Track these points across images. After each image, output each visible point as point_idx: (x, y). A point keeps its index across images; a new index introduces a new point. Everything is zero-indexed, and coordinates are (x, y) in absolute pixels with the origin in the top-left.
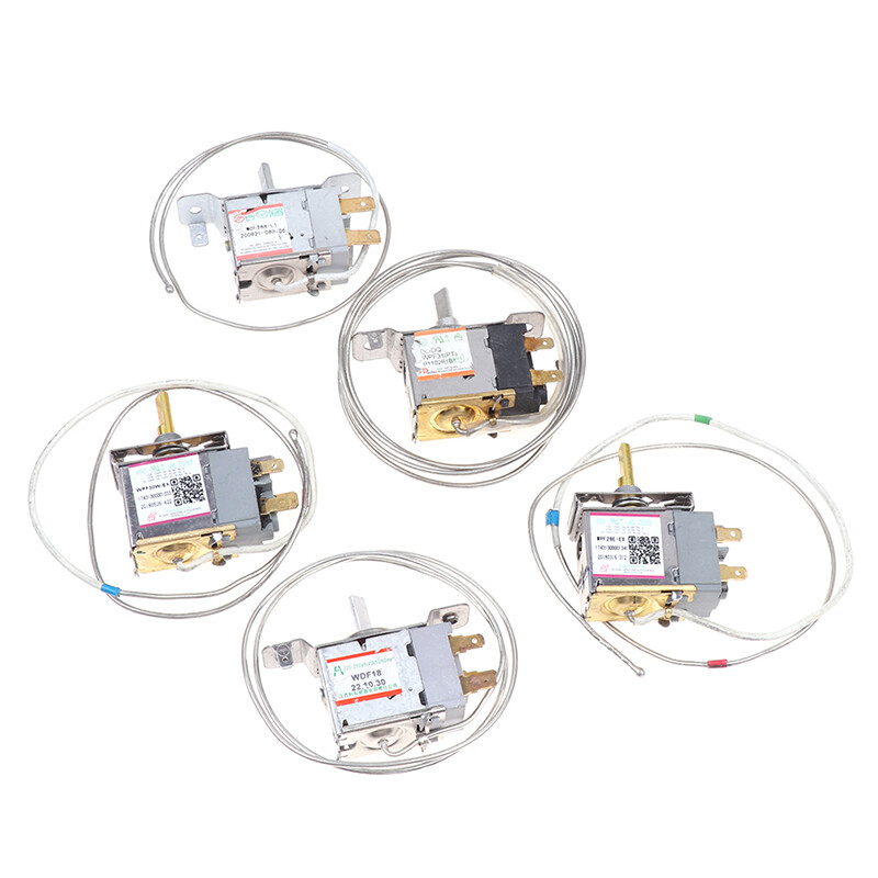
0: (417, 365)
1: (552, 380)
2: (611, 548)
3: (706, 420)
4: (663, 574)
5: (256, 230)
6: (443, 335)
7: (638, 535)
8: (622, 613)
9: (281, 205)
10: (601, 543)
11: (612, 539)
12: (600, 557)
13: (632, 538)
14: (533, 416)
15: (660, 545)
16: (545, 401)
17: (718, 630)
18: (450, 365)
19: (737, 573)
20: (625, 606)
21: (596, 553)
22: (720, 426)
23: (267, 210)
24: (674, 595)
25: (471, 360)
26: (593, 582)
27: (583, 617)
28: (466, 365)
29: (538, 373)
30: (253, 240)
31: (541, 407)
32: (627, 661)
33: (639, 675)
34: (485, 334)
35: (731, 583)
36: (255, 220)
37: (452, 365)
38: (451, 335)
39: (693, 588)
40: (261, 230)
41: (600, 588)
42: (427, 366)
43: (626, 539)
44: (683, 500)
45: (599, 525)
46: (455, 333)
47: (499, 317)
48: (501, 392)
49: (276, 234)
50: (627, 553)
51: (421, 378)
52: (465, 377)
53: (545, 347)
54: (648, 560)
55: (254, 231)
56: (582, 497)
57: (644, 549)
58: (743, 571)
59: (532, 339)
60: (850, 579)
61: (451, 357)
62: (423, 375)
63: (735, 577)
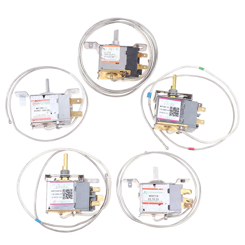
0: (102, 57)
1: (144, 68)
2: (164, 110)
3: (202, 69)
4: (179, 120)
6: (112, 48)
7: (173, 107)
8: (165, 129)
10: (161, 108)
11: (165, 107)
12: (160, 112)
13: (171, 107)
14: (136, 78)
15: (179, 111)
16: (141, 74)
17: (193, 139)
18: (112, 58)
20: (166, 128)
21: (159, 111)
22: (206, 71)
24: (181, 127)
25: (119, 58)
26: (157, 120)
27: (153, 129)
28: (117, 59)
29: (140, 65)
31: (139, 75)
32: (164, 144)
33: (167, 149)
34: (126, 49)
35: (200, 125)
37: (113, 58)
38: (115, 48)
39: (187, 126)
41: (158, 122)
42: (105, 58)
43: (169, 108)
44: (189, 97)
45: (162, 102)
46: (116, 48)
47: (132, 44)
48: (126, 71)
50: (169, 112)
51: (102, 61)
52: (116, 63)
53: (144, 57)
54: (175, 115)
56: (158, 92)
57: (174, 111)
59: (141, 53)
61: (113, 56)
62: (103, 60)
63: (201, 123)
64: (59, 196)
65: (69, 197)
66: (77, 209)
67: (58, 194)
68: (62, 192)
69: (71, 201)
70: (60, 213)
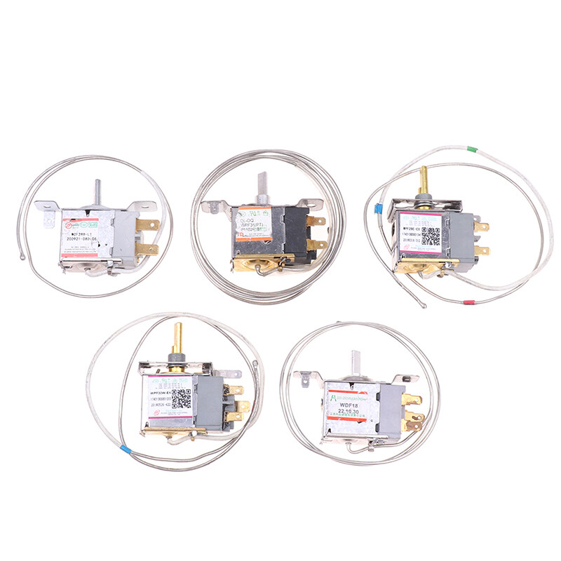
0: (236, 229)
1: (321, 248)
2: (411, 234)
3: (474, 150)
4: (441, 252)
5: (77, 236)
6: (256, 210)
7: (428, 227)
8: (415, 271)
9: (97, 220)
10: (406, 231)
11: (412, 229)
12: (404, 239)
13: (424, 229)
14: (306, 266)
15: (440, 233)
18: (257, 232)
19: (485, 251)
20: (417, 269)
21: (402, 237)
22: (482, 154)
23: (87, 222)
24: (447, 265)
25: (271, 230)
26: (400, 255)
28: (267, 233)
30: (74, 243)
31: (312, 261)
33: (423, 308)
34: (283, 212)
35: (481, 257)
36: (79, 228)
37: (259, 232)
38: (262, 211)
39: (458, 261)
40: (82, 237)
41: (403, 259)
42: (243, 232)
43: (421, 229)
44: (455, 205)
45: (406, 220)
46: (264, 210)
48: (286, 255)
49: (90, 241)
50: (421, 238)
52: (266, 241)
54: (433, 242)
55: (76, 237)
56: (396, 201)
57: (430, 235)
58: (488, 249)
59: (312, 218)
60: (550, 255)
61: (259, 226)
63: (484, 253)
64: (165, 402)
65: (185, 405)
66: (199, 427)
67: (163, 399)
68: (170, 395)
69: (188, 412)
70: (167, 435)
